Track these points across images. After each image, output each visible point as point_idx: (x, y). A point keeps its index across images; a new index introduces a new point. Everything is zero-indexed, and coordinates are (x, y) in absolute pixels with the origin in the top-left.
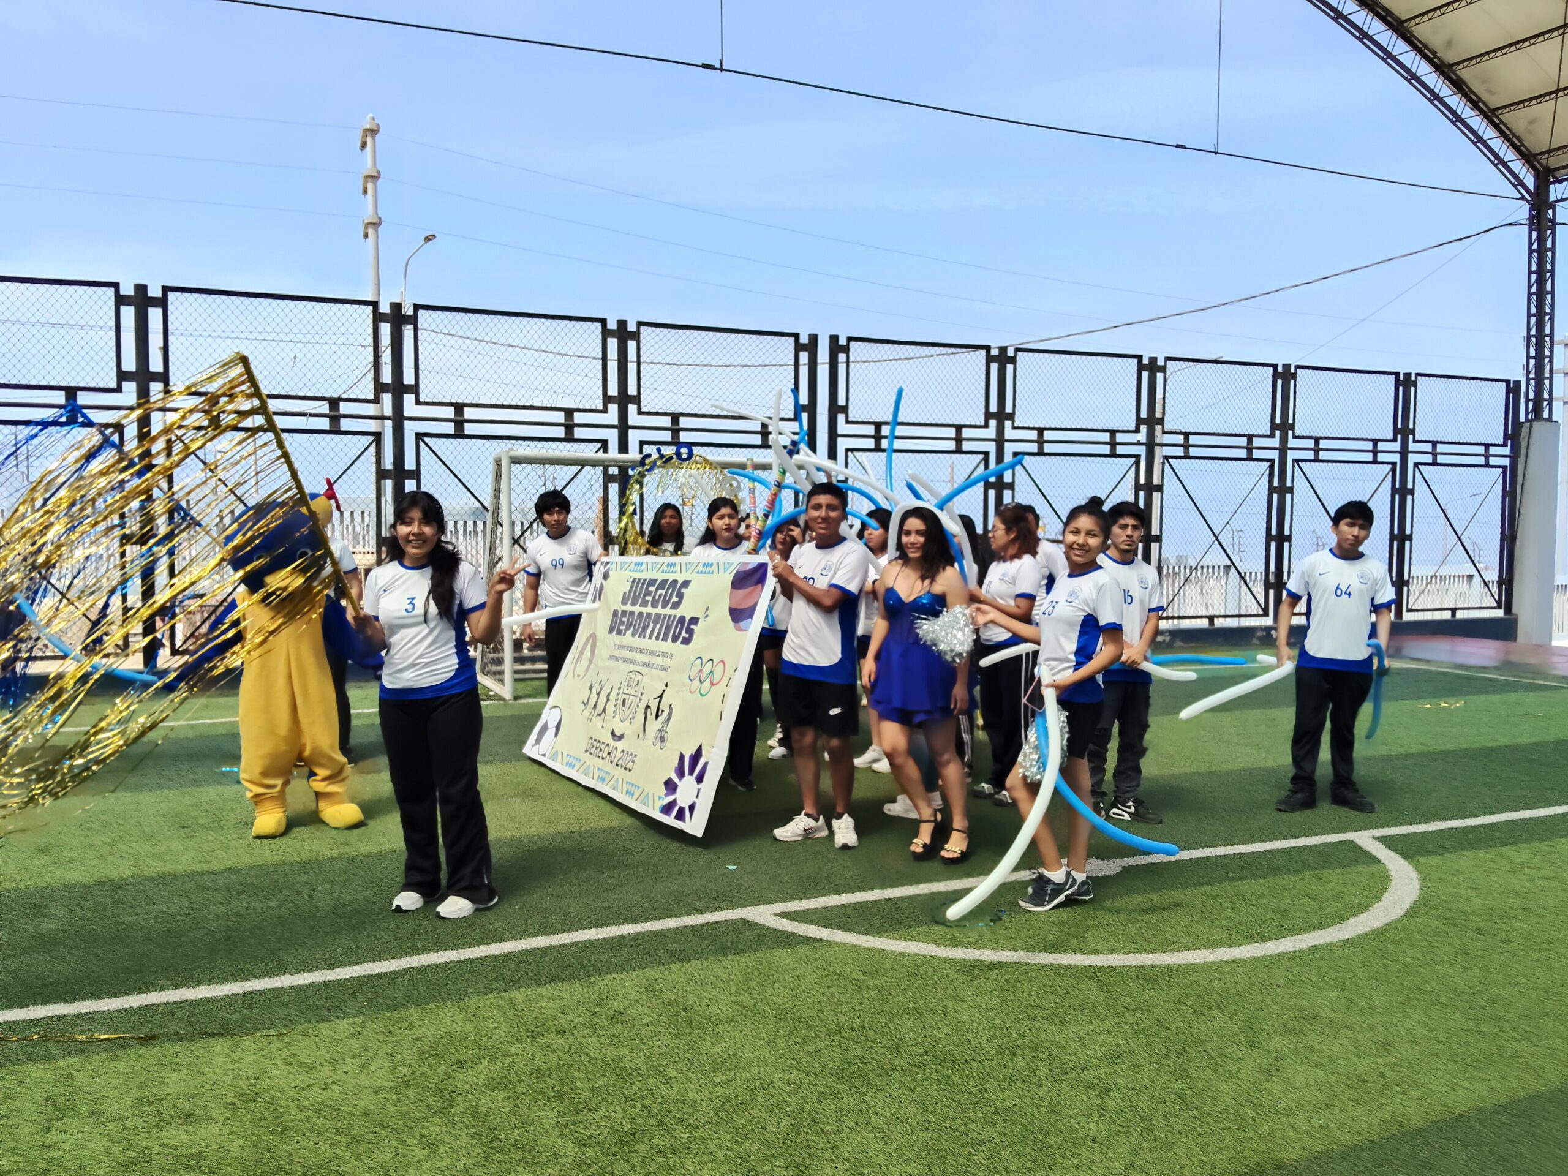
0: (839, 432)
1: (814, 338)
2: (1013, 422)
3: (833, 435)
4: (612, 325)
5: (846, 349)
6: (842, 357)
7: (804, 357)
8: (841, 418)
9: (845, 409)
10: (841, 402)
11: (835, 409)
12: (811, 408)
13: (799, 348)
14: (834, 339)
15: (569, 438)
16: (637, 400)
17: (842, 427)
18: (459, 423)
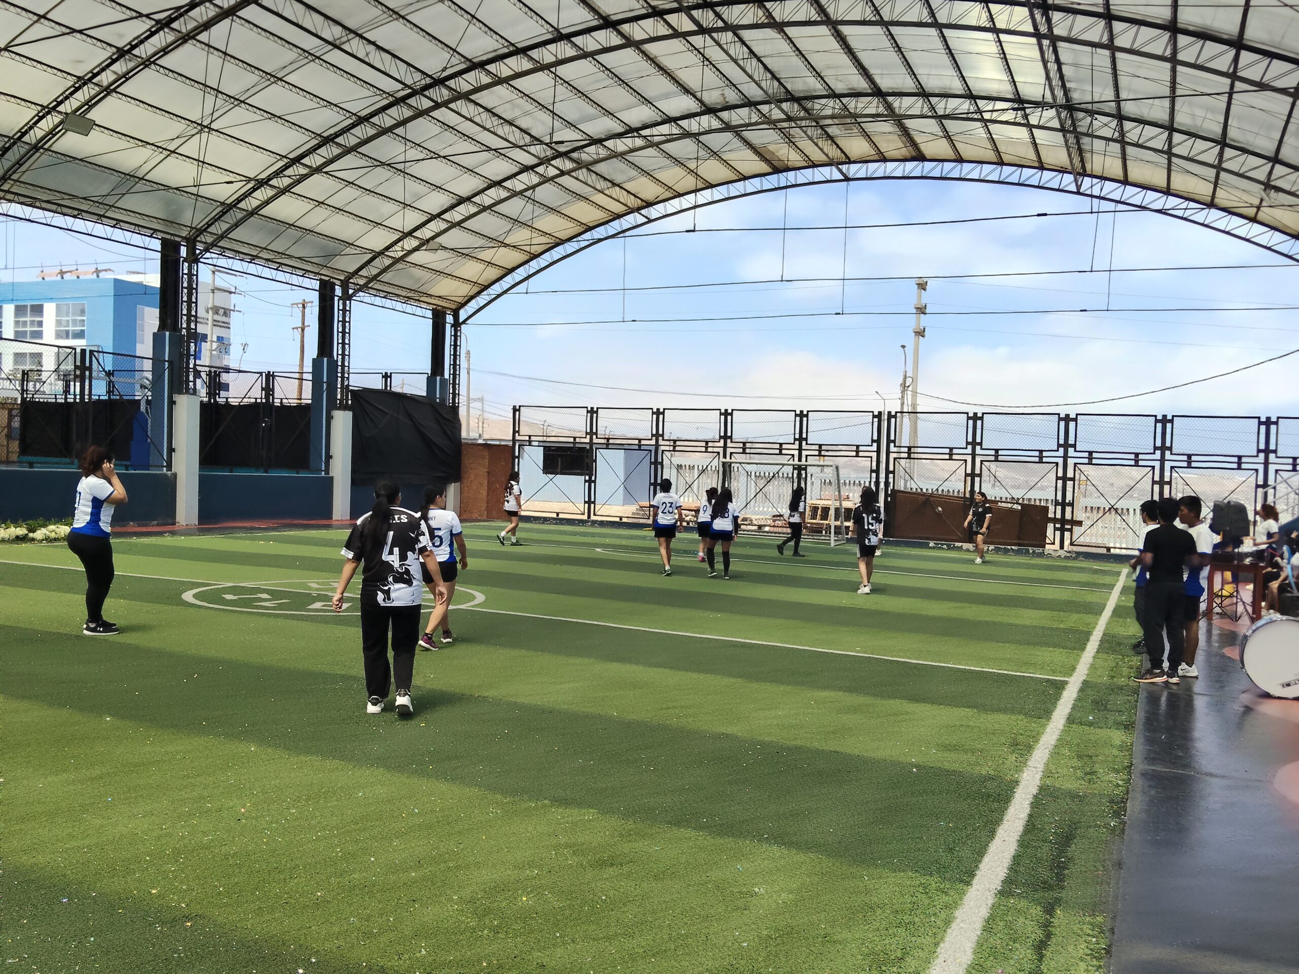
0: (891, 450)
2: (981, 446)
3: (888, 452)
4: (798, 412)
14: (889, 413)
15: (779, 454)
16: (806, 439)
17: (892, 448)
18: (744, 449)
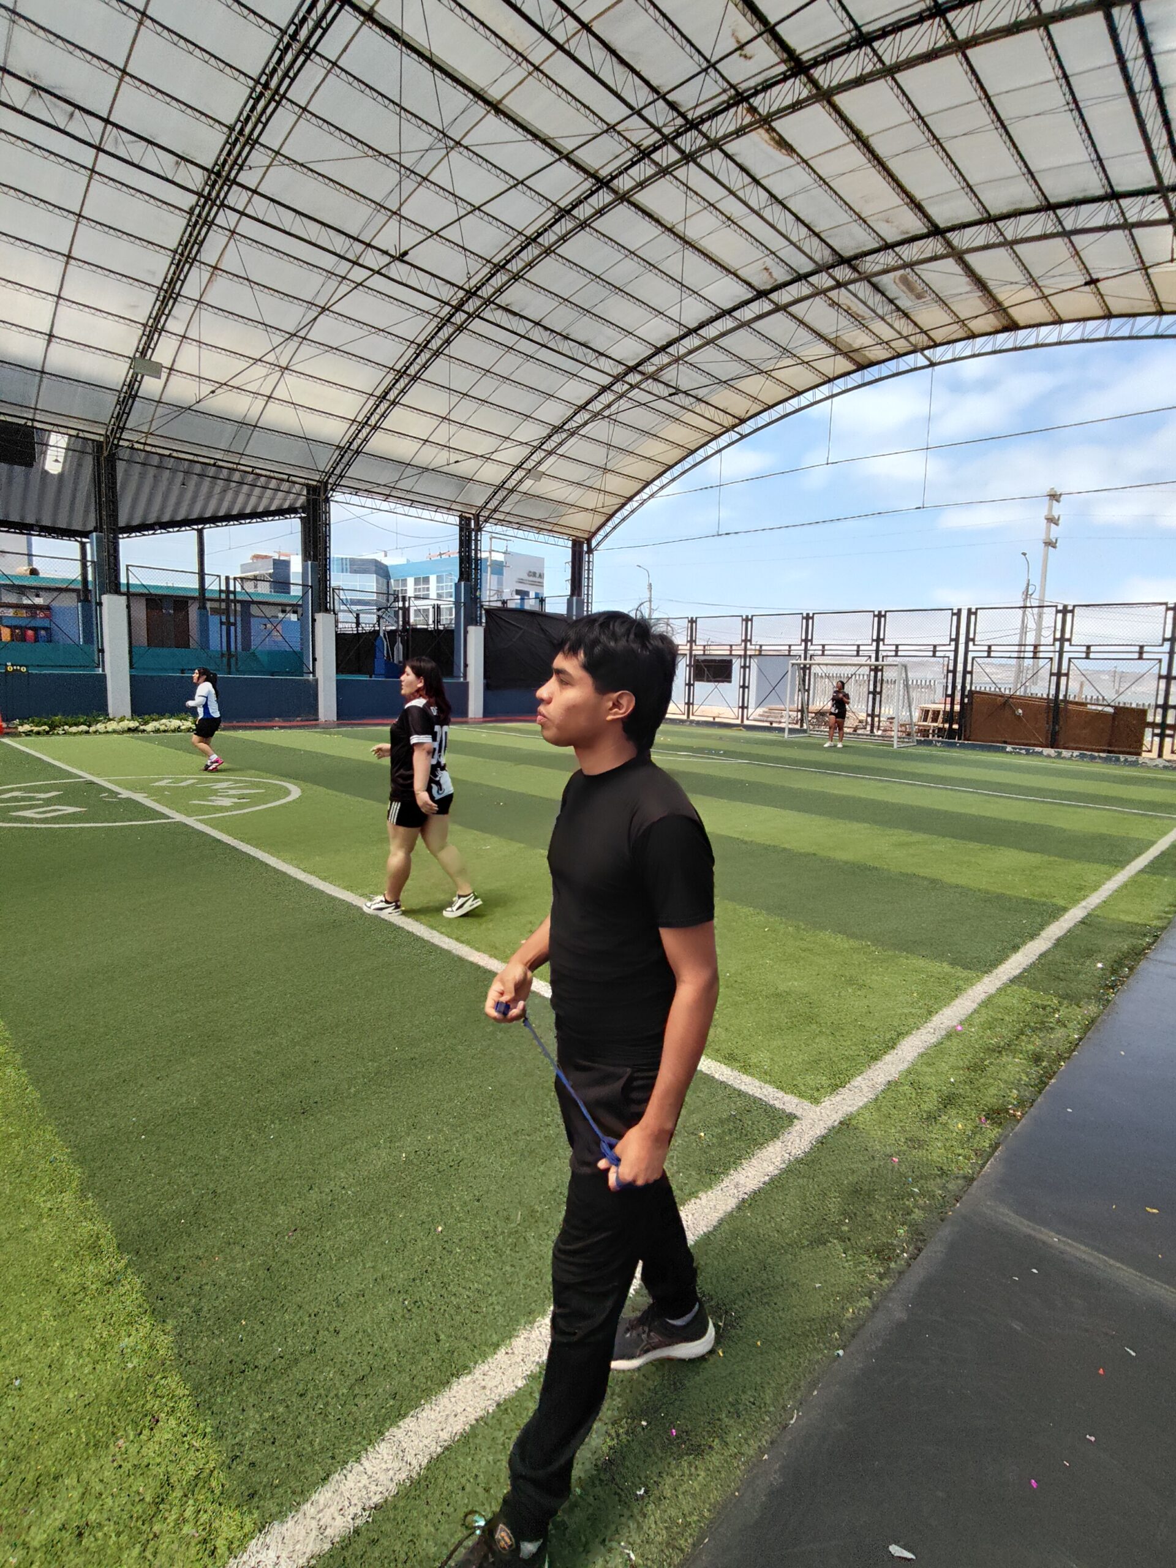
0: (970, 649)
1: (960, 610)
3: (966, 652)
5: (975, 613)
6: (973, 617)
7: (955, 618)
8: (971, 644)
9: (973, 640)
10: (971, 636)
11: (968, 640)
12: (957, 640)
13: (953, 614)
15: (858, 655)
17: (971, 646)
